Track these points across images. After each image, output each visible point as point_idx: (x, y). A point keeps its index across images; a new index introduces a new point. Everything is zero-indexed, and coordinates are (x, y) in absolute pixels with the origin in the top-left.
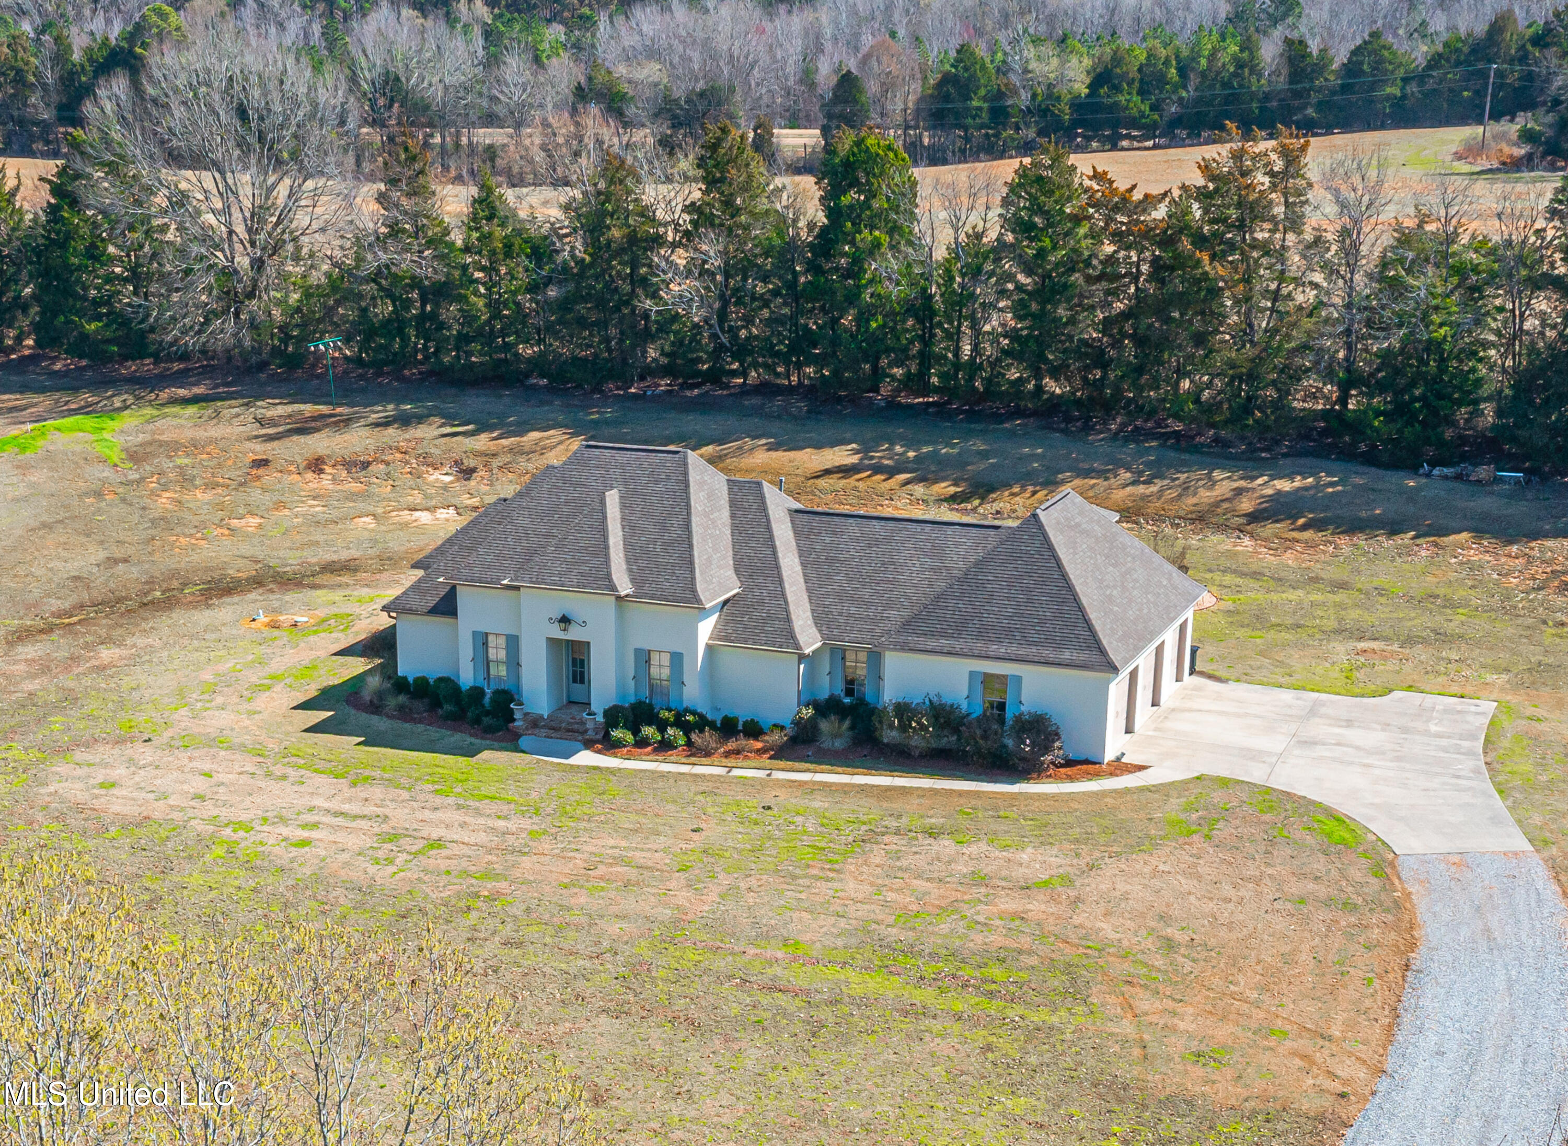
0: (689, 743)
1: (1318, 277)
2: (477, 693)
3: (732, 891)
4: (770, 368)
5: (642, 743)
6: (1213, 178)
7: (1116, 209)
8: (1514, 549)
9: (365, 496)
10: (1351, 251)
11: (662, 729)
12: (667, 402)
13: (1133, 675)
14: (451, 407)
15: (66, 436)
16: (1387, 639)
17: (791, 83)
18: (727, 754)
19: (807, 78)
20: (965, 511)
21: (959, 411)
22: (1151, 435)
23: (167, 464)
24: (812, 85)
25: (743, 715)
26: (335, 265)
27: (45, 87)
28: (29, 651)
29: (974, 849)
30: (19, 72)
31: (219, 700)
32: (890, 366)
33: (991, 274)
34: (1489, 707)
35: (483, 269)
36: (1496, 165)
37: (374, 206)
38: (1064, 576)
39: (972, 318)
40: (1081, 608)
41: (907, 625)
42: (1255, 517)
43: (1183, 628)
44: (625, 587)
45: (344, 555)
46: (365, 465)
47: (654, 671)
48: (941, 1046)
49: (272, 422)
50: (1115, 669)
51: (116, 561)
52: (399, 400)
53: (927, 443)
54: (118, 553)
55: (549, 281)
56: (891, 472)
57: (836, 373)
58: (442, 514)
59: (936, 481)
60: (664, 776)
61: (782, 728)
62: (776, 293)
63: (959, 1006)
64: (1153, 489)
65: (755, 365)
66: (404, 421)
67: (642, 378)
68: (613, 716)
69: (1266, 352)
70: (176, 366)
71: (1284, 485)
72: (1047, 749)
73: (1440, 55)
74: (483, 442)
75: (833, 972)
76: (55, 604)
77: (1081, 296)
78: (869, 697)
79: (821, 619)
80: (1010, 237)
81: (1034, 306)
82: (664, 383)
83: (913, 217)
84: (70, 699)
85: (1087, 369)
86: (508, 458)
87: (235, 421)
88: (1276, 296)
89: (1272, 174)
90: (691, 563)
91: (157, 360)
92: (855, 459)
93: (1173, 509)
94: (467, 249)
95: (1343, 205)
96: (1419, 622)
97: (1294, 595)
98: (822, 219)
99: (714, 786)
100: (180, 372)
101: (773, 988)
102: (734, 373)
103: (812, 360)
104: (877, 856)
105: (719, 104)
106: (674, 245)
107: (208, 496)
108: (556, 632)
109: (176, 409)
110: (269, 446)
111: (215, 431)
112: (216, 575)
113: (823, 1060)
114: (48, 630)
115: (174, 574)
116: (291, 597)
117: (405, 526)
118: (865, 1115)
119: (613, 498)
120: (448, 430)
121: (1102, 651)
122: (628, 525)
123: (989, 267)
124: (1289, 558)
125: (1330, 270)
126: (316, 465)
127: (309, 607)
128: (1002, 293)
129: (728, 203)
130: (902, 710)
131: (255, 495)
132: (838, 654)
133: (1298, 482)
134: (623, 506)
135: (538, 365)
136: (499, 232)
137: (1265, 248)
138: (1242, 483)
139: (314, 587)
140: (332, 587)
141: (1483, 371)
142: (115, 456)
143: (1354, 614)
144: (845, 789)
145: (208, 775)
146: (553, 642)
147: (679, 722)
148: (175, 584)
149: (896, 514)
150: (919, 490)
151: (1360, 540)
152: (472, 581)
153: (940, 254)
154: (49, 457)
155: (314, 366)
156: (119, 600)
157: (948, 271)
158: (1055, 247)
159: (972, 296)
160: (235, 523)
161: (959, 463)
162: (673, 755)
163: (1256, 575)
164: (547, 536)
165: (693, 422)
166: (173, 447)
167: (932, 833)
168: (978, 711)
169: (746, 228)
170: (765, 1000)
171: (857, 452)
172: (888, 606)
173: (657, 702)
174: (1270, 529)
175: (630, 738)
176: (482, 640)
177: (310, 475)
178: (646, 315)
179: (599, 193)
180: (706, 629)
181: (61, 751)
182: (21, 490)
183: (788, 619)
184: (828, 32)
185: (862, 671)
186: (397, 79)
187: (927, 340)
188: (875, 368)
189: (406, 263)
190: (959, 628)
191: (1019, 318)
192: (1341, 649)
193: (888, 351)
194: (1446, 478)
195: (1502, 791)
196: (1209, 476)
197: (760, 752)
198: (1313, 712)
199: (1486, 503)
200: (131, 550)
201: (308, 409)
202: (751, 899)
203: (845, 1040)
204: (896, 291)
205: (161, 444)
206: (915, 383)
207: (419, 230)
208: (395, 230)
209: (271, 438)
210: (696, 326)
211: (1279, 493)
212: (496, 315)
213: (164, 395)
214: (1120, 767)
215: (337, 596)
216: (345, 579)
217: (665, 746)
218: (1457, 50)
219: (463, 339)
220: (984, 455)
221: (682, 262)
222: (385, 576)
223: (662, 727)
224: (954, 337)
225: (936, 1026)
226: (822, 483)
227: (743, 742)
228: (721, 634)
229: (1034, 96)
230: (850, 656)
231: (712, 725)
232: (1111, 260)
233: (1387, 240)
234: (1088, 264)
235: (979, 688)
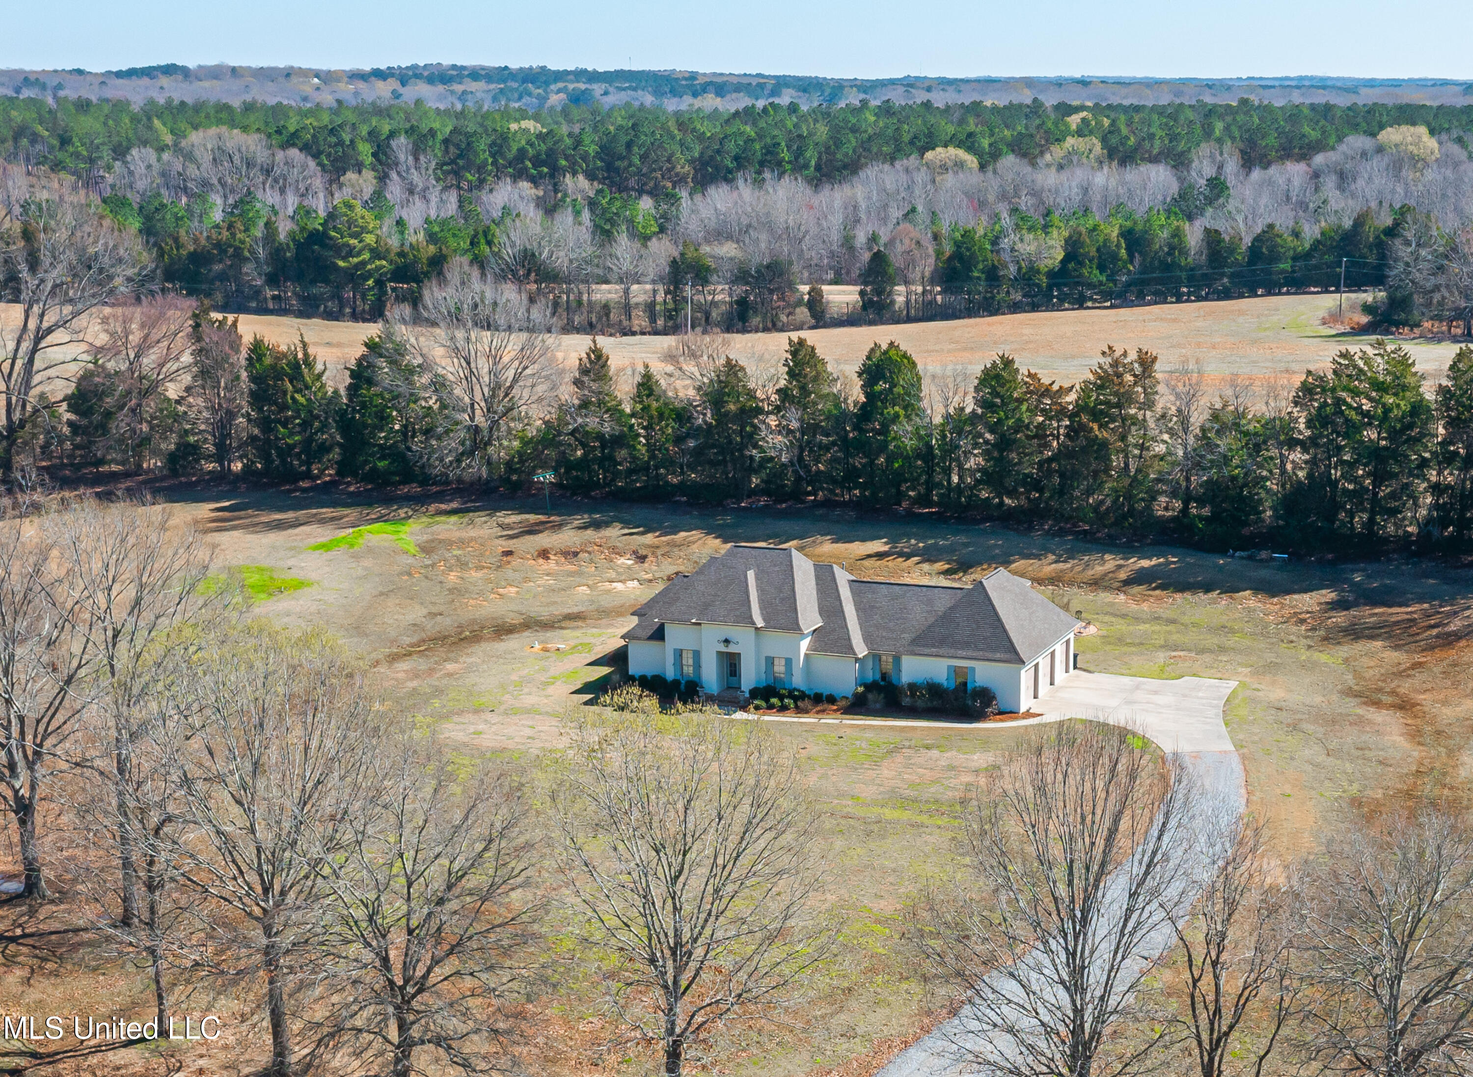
0: (797, 707)
1: (1166, 437)
2: (676, 683)
3: (824, 776)
4: (832, 491)
5: (771, 707)
6: (1100, 378)
7: (1043, 395)
8: (1275, 600)
9: (579, 574)
10: (1184, 422)
11: (781, 700)
12: (764, 512)
13: (1036, 666)
14: (627, 516)
15: (377, 537)
16: (1190, 650)
17: (835, 247)
18: (818, 712)
19: (848, 243)
20: (954, 580)
21: (951, 517)
22: (1070, 533)
23: (448, 555)
24: (851, 249)
25: (826, 693)
26: (545, 423)
27: (257, 260)
28: (403, 666)
29: (949, 754)
30: (237, 249)
31: (526, 690)
32: (908, 489)
33: (970, 432)
34: (1233, 684)
35: (644, 428)
36: (1348, 330)
37: (573, 388)
38: (996, 614)
39: (958, 460)
40: (1005, 631)
41: (915, 641)
42: (1128, 582)
43: (1068, 642)
44: (760, 623)
45: (575, 610)
46: (576, 554)
47: (776, 669)
48: (931, 839)
49: (508, 527)
50: (1023, 662)
51: (435, 615)
52: (591, 512)
53: (931, 538)
54: (434, 610)
55: (688, 435)
56: (908, 556)
57: (873, 494)
58: (630, 584)
59: (936, 561)
60: (783, 723)
61: (847, 698)
62: (834, 443)
63: (939, 822)
64: (1069, 565)
65: (822, 489)
66: (597, 525)
67: (749, 497)
68: (755, 693)
69: (1134, 481)
70: (435, 489)
71: (1145, 563)
72: (989, 705)
73: (1319, 242)
74: (649, 538)
75: (877, 810)
76: (407, 640)
77: (1024, 447)
78: (895, 681)
79: (868, 639)
80: (979, 411)
81: (996, 454)
82: (763, 501)
83: (920, 399)
84: (438, 692)
85: (1028, 492)
86: (667, 549)
87: (486, 526)
88: (1142, 447)
89: (1135, 376)
90: (796, 609)
91: (422, 484)
92: (886, 548)
93: (1080, 578)
94: (633, 415)
95: (1178, 396)
96: (1212, 641)
97: (1142, 627)
98: (863, 399)
99: (811, 729)
100: (437, 493)
101: (847, 817)
102: (809, 494)
103: (857, 486)
104: (899, 758)
105: (781, 275)
106: (769, 413)
107: (479, 574)
108: (722, 648)
109: (443, 518)
110: (511, 542)
111: (472, 533)
112: (500, 622)
113: (872, 845)
114: (410, 654)
115: (474, 621)
116: (549, 634)
117: (609, 591)
118: (893, 865)
119: (751, 574)
120: (626, 531)
121: (1016, 653)
122: (760, 588)
123: (968, 428)
124: (1145, 606)
125: (1171, 432)
126: (544, 554)
127: (565, 640)
128: (976, 445)
129: (803, 388)
130: (913, 687)
131: (509, 573)
132: (876, 658)
133: (1154, 561)
134: (757, 578)
135: (682, 488)
136: (655, 405)
137: (1134, 420)
138: (1122, 562)
139: (562, 628)
140: (573, 628)
141: (1263, 495)
142: (413, 549)
143: (1175, 637)
144: (881, 728)
145: (533, 727)
146: (720, 654)
147: (791, 695)
148: (476, 628)
149: (912, 582)
150: (926, 567)
151: (1188, 595)
152: (673, 621)
153: (938, 420)
154: (370, 550)
155: (529, 489)
156: (445, 637)
157: (943, 431)
158: (1007, 418)
159: (958, 447)
160: (501, 591)
161: (951, 550)
162: (788, 713)
163: (1124, 616)
164: (716, 595)
165: (784, 525)
166: (448, 544)
167: (928, 748)
168: (952, 686)
169: (815, 404)
170: (843, 822)
171: (886, 543)
172: (903, 632)
173: (778, 686)
174: (1136, 589)
175: (764, 704)
176: (679, 654)
177: (541, 561)
178: (751, 458)
179: (720, 382)
180: (804, 645)
181: (447, 717)
182: (360, 572)
183: (849, 639)
184: (863, 205)
185: (890, 667)
186: (533, 255)
187: (930, 472)
188: (898, 491)
189: (592, 422)
190: (942, 642)
191: (987, 461)
192: (1161, 656)
193: (906, 481)
194: (1242, 558)
195: (1226, 725)
196: (1102, 558)
197: (835, 711)
198: (1137, 687)
199: (1264, 573)
200: (442, 608)
201: (532, 518)
202: (834, 779)
203: (883, 837)
204: (909, 443)
205: (441, 541)
206: (924, 500)
207: (600, 403)
208: (585, 404)
209: (511, 537)
210: (783, 465)
211: (1143, 568)
212: (653, 457)
213: (433, 508)
214: (1028, 715)
215: (578, 633)
216: (580, 623)
217: (783, 709)
218: (1331, 238)
219: (630, 472)
220: (966, 545)
221: (773, 424)
222: (604, 621)
223: (781, 698)
224: (948, 472)
225: (927, 830)
226: (867, 563)
227: (826, 706)
228: (813, 648)
229: (1020, 269)
230: (884, 658)
231: (809, 697)
232: (1040, 426)
233: (1206, 415)
234: (1027, 427)
235: (953, 675)
